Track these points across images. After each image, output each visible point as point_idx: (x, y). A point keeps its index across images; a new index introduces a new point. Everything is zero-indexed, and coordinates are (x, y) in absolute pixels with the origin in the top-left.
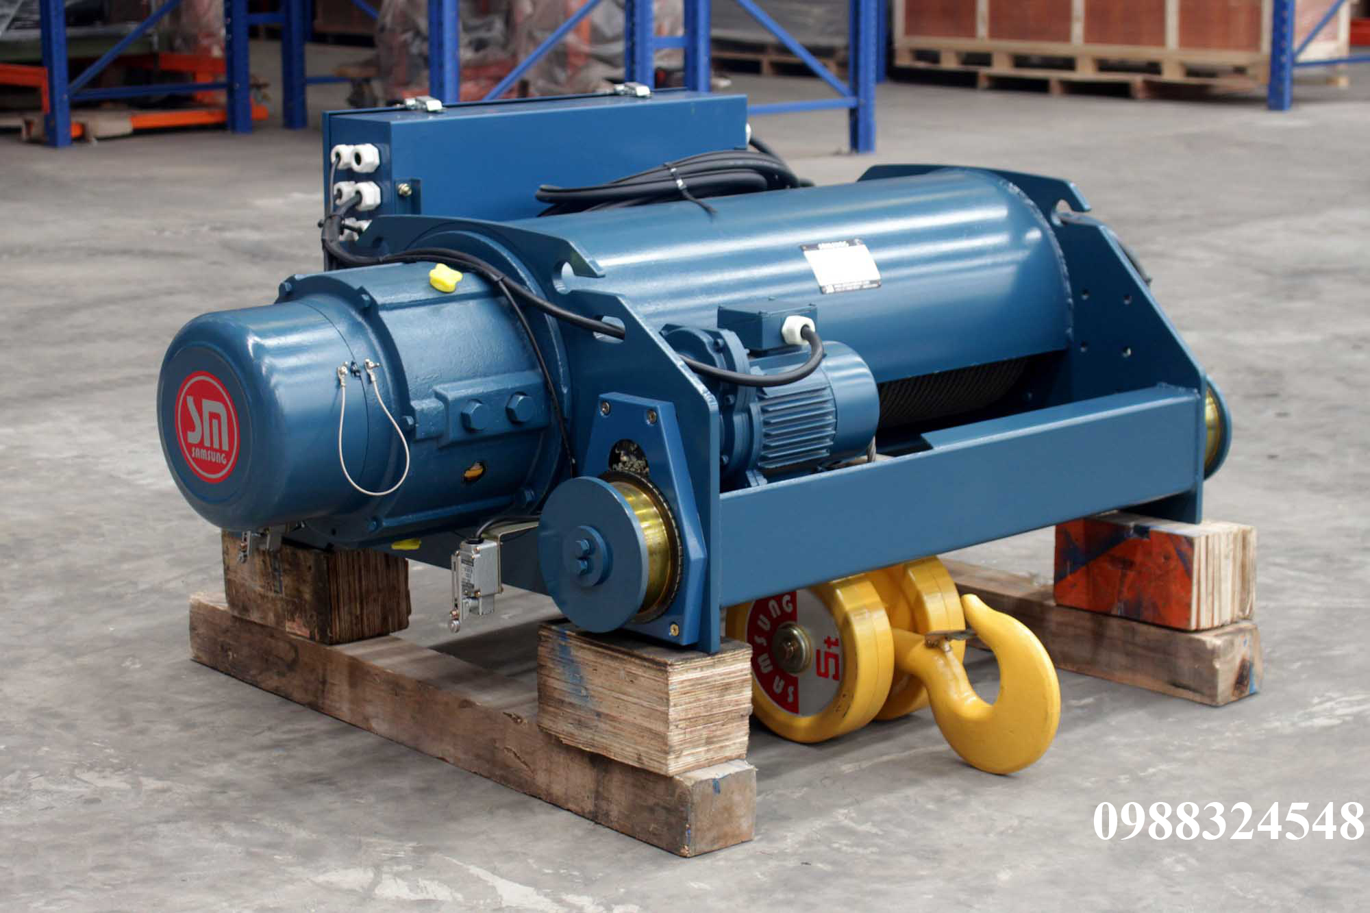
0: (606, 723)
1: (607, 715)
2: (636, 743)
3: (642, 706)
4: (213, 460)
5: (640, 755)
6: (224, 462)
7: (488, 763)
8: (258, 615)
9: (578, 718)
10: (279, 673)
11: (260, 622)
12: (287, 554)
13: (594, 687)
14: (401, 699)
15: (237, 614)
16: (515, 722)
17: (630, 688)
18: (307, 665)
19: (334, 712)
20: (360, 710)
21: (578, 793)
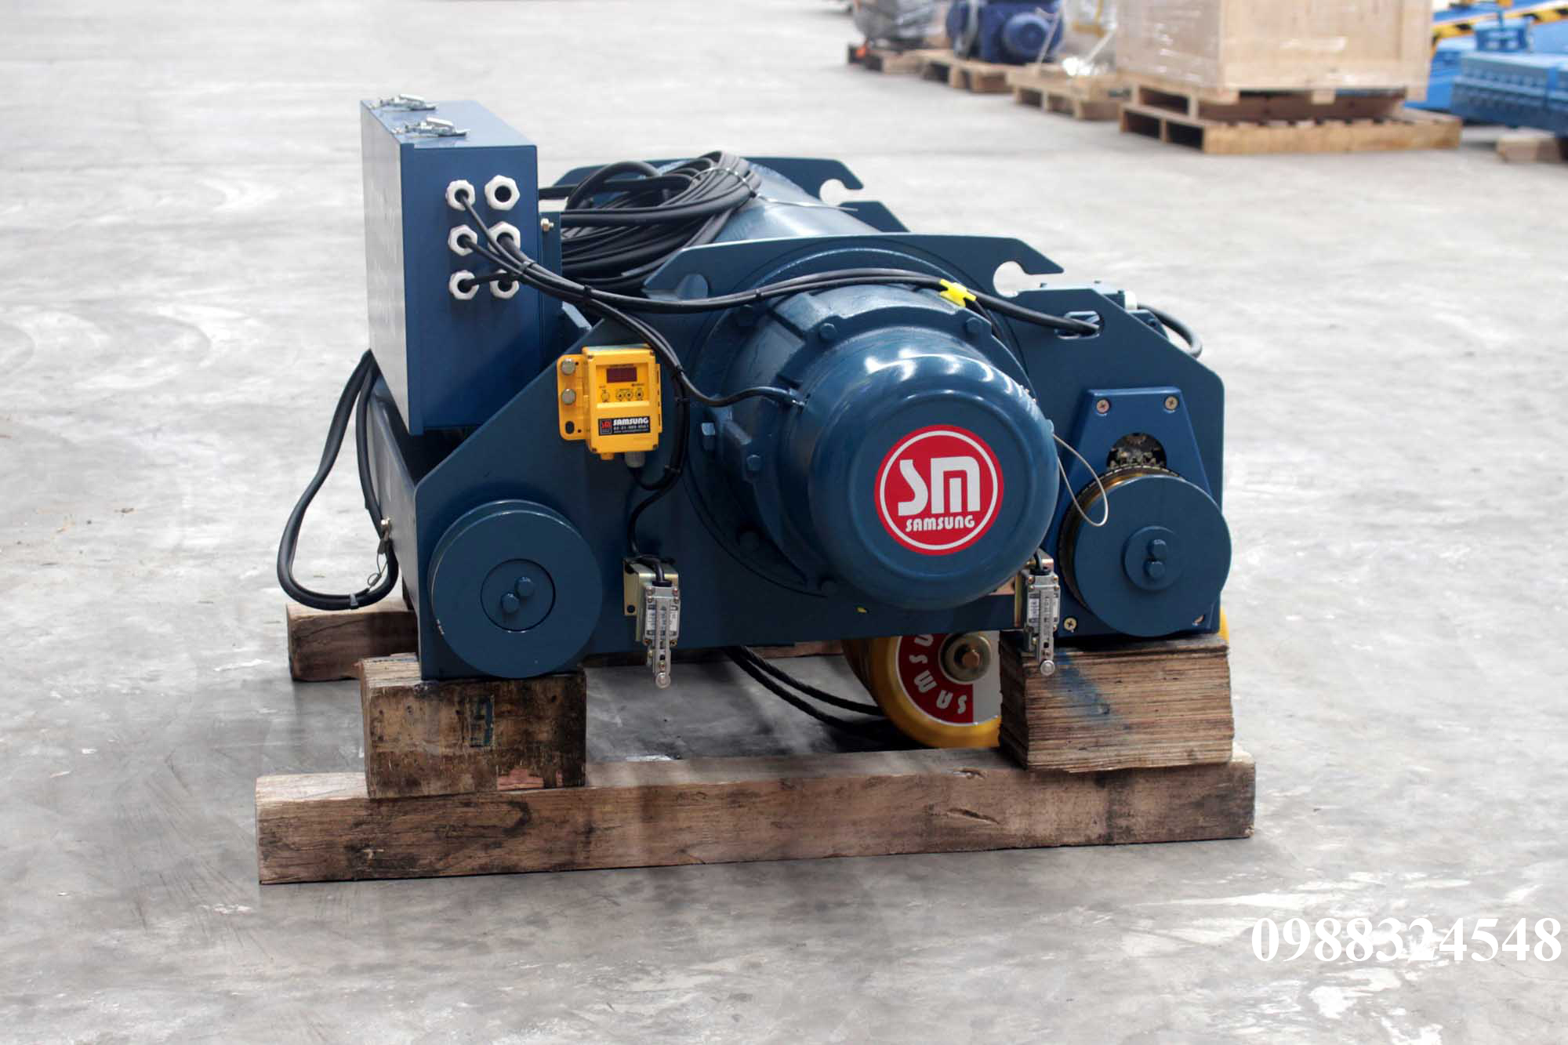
0: (1138, 733)
1: (1141, 723)
2: (1186, 740)
3: (1192, 699)
4: (949, 527)
5: (1192, 751)
6: (970, 526)
7: (921, 835)
8: (439, 784)
9: (1094, 740)
10: (486, 847)
11: (441, 793)
12: (510, 692)
13: (1117, 701)
14: (750, 809)
15: (391, 794)
16: (969, 778)
17: (1175, 686)
18: (548, 820)
19: (610, 861)
20: (666, 845)
21: (1078, 823)
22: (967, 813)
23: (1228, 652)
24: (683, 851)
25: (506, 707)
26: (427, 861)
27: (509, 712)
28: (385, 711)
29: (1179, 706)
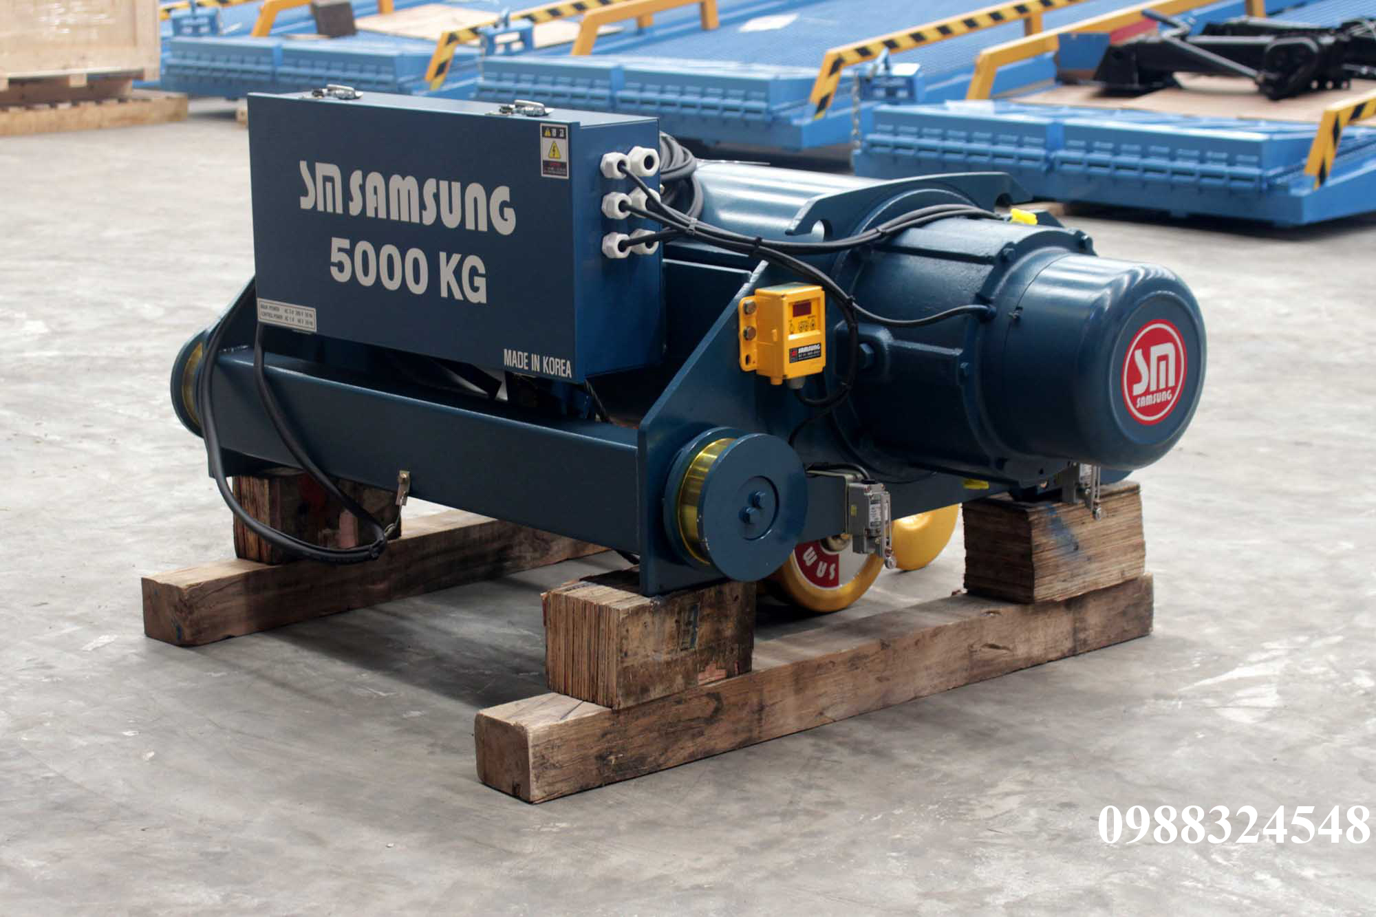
0: (1095, 562)
1: (1096, 554)
2: (1120, 563)
3: (1122, 530)
4: (1159, 401)
5: (1123, 571)
6: (1169, 398)
7: (966, 670)
8: (661, 688)
9: (1070, 573)
10: (694, 737)
11: (662, 696)
12: (710, 597)
13: (1084, 538)
14: (863, 669)
15: (631, 703)
16: (993, 617)
17: (1112, 522)
18: (735, 704)
19: (777, 732)
20: (810, 710)
21: (1057, 641)
22: (993, 646)
23: (1141, 489)
24: (821, 714)
25: (707, 611)
26: (652, 759)
27: (708, 615)
28: (630, 628)
29: (1117, 536)
